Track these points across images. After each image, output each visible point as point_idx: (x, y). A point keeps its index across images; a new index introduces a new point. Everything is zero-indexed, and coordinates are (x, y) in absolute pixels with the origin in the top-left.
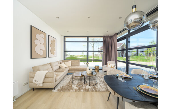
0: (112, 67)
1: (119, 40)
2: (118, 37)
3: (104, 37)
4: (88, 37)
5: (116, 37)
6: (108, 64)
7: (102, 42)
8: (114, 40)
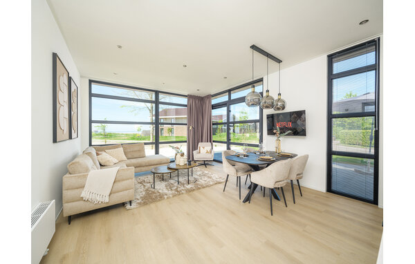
0: (207, 152)
1: (214, 107)
2: (214, 101)
3: (189, 97)
4: (157, 93)
5: (210, 102)
6: (201, 148)
7: (186, 106)
8: (207, 107)
